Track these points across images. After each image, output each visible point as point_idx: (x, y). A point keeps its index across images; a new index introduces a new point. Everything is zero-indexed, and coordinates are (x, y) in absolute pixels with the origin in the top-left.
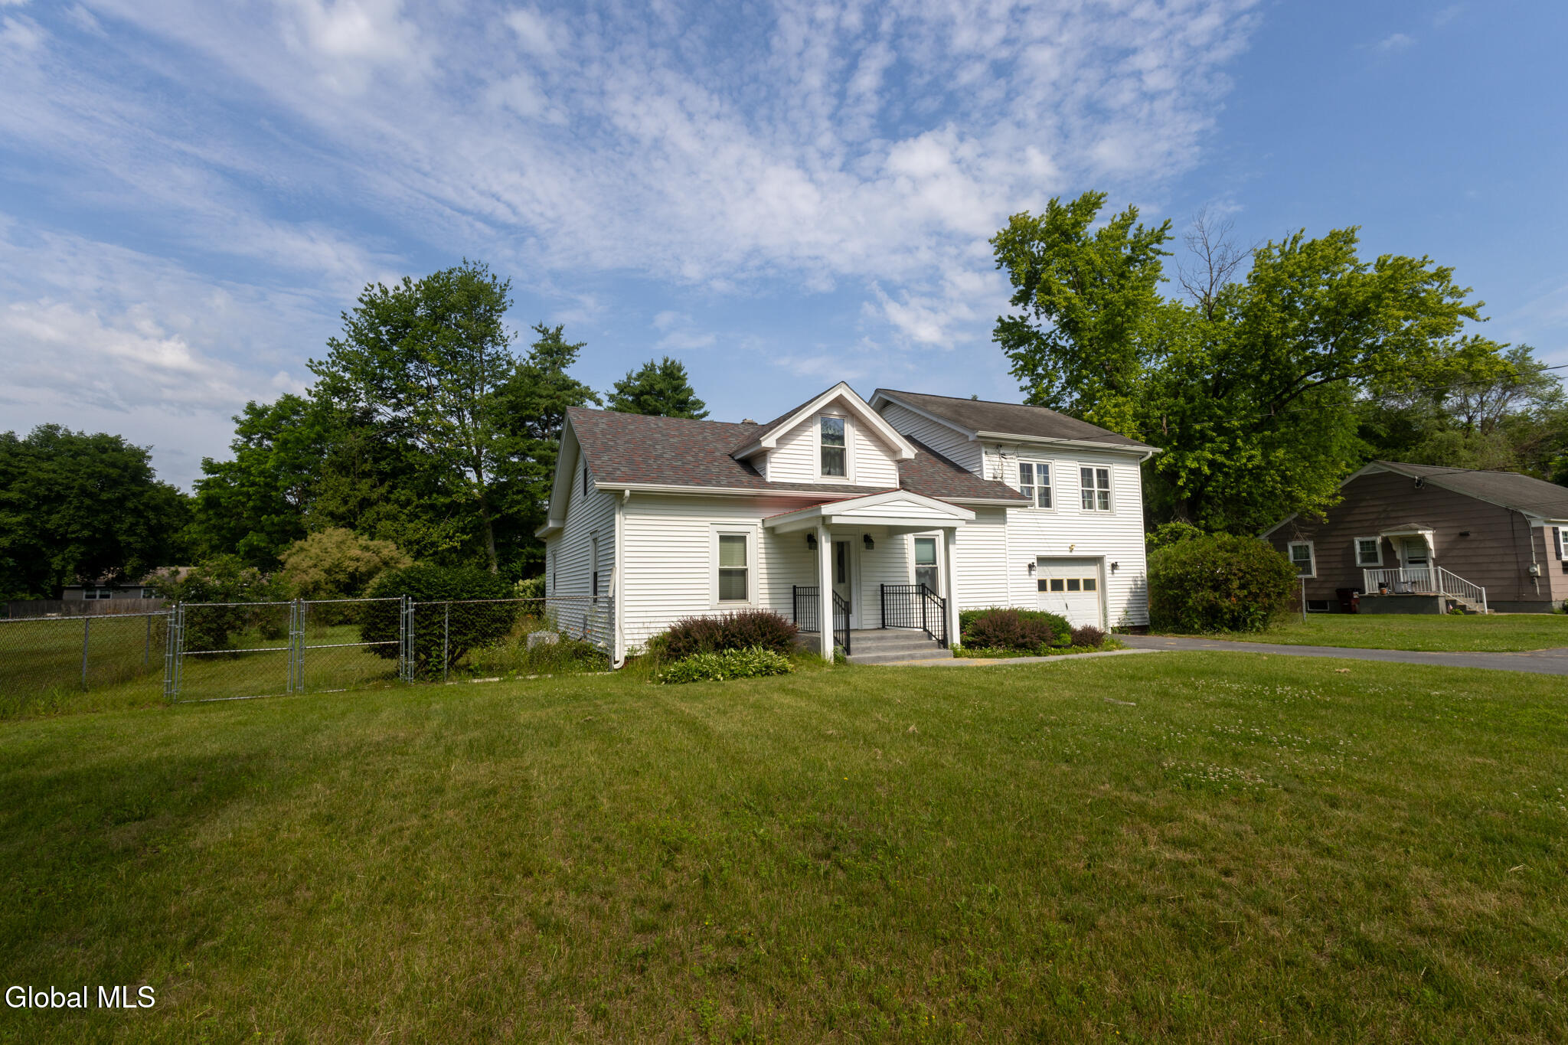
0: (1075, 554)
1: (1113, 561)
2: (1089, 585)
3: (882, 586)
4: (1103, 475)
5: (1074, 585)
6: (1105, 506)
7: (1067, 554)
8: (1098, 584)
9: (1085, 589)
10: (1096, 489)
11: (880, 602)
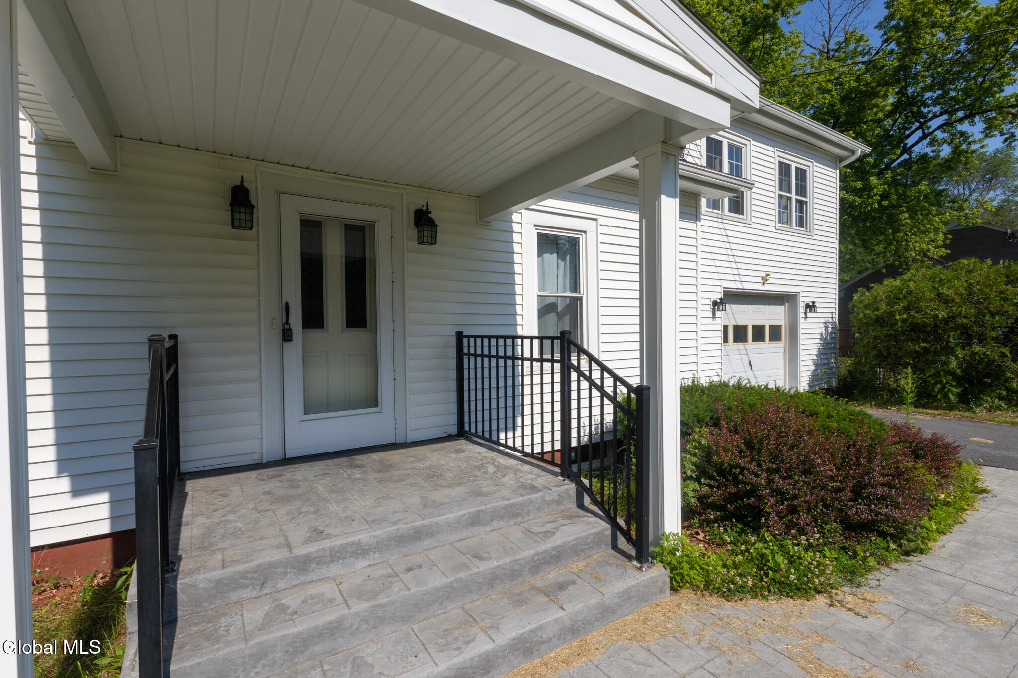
0: (768, 287)
1: (809, 301)
2: (776, 334)
3: (460, 336)
4: (802, 175)
5: (759, 333)
6: (801, 222)
7: (758, 287)
8: (784, 333)
9: (771, 339)
10: (793, 195)
11: (453, 374)
